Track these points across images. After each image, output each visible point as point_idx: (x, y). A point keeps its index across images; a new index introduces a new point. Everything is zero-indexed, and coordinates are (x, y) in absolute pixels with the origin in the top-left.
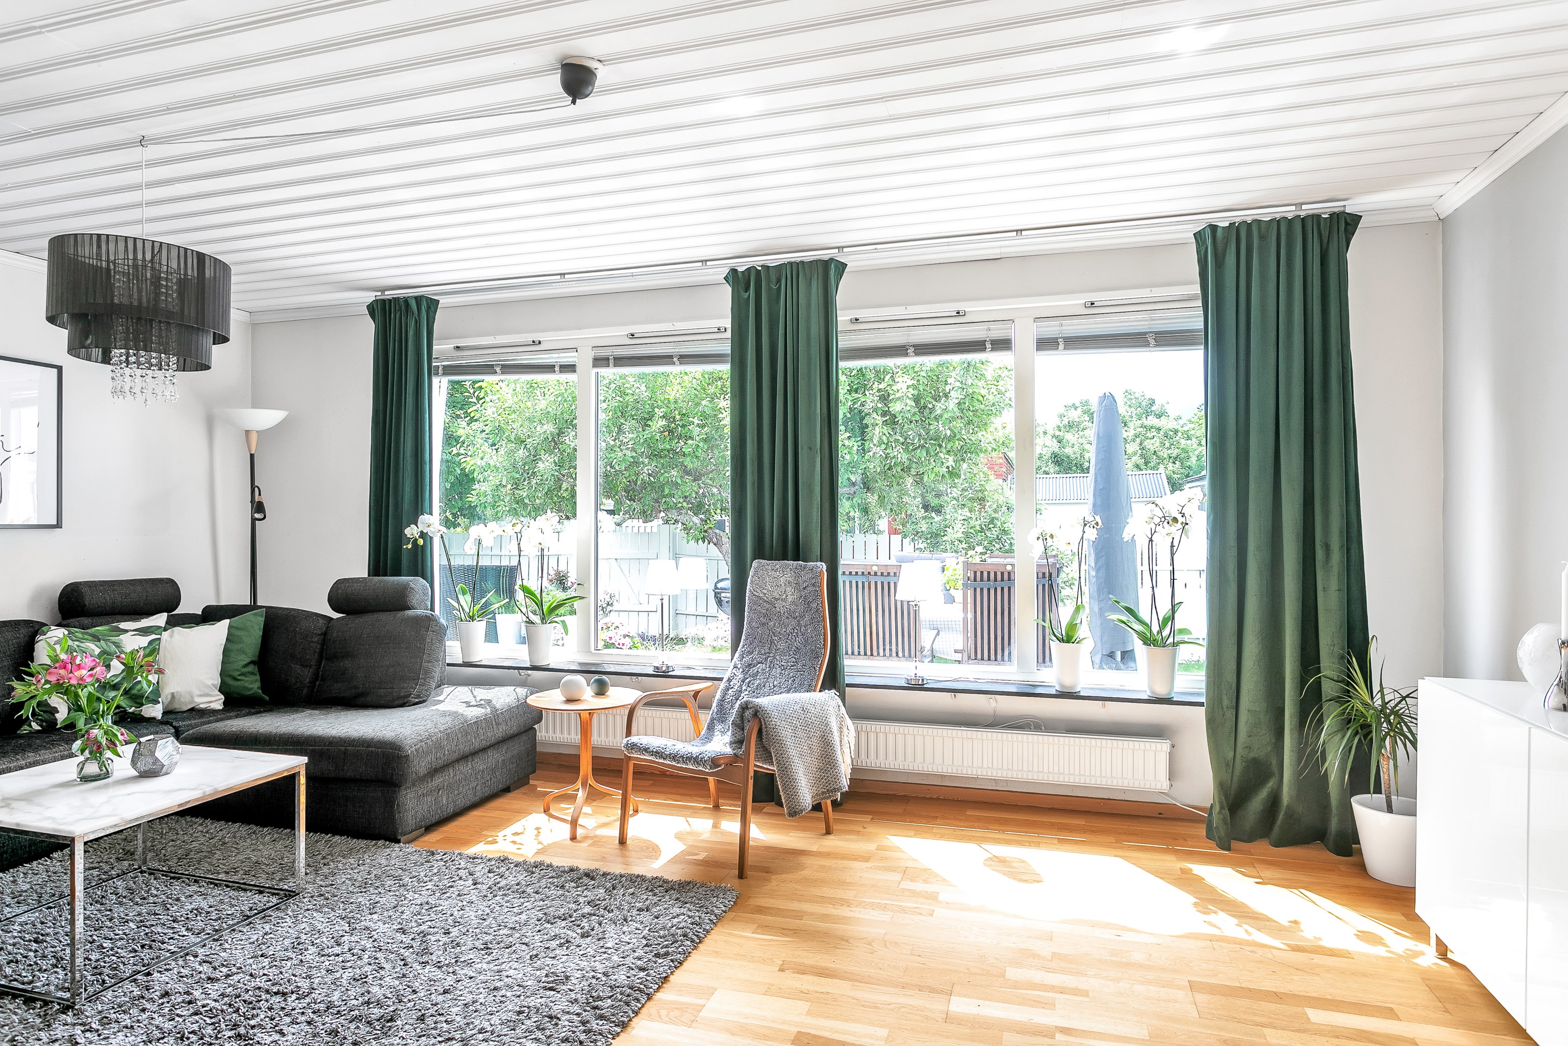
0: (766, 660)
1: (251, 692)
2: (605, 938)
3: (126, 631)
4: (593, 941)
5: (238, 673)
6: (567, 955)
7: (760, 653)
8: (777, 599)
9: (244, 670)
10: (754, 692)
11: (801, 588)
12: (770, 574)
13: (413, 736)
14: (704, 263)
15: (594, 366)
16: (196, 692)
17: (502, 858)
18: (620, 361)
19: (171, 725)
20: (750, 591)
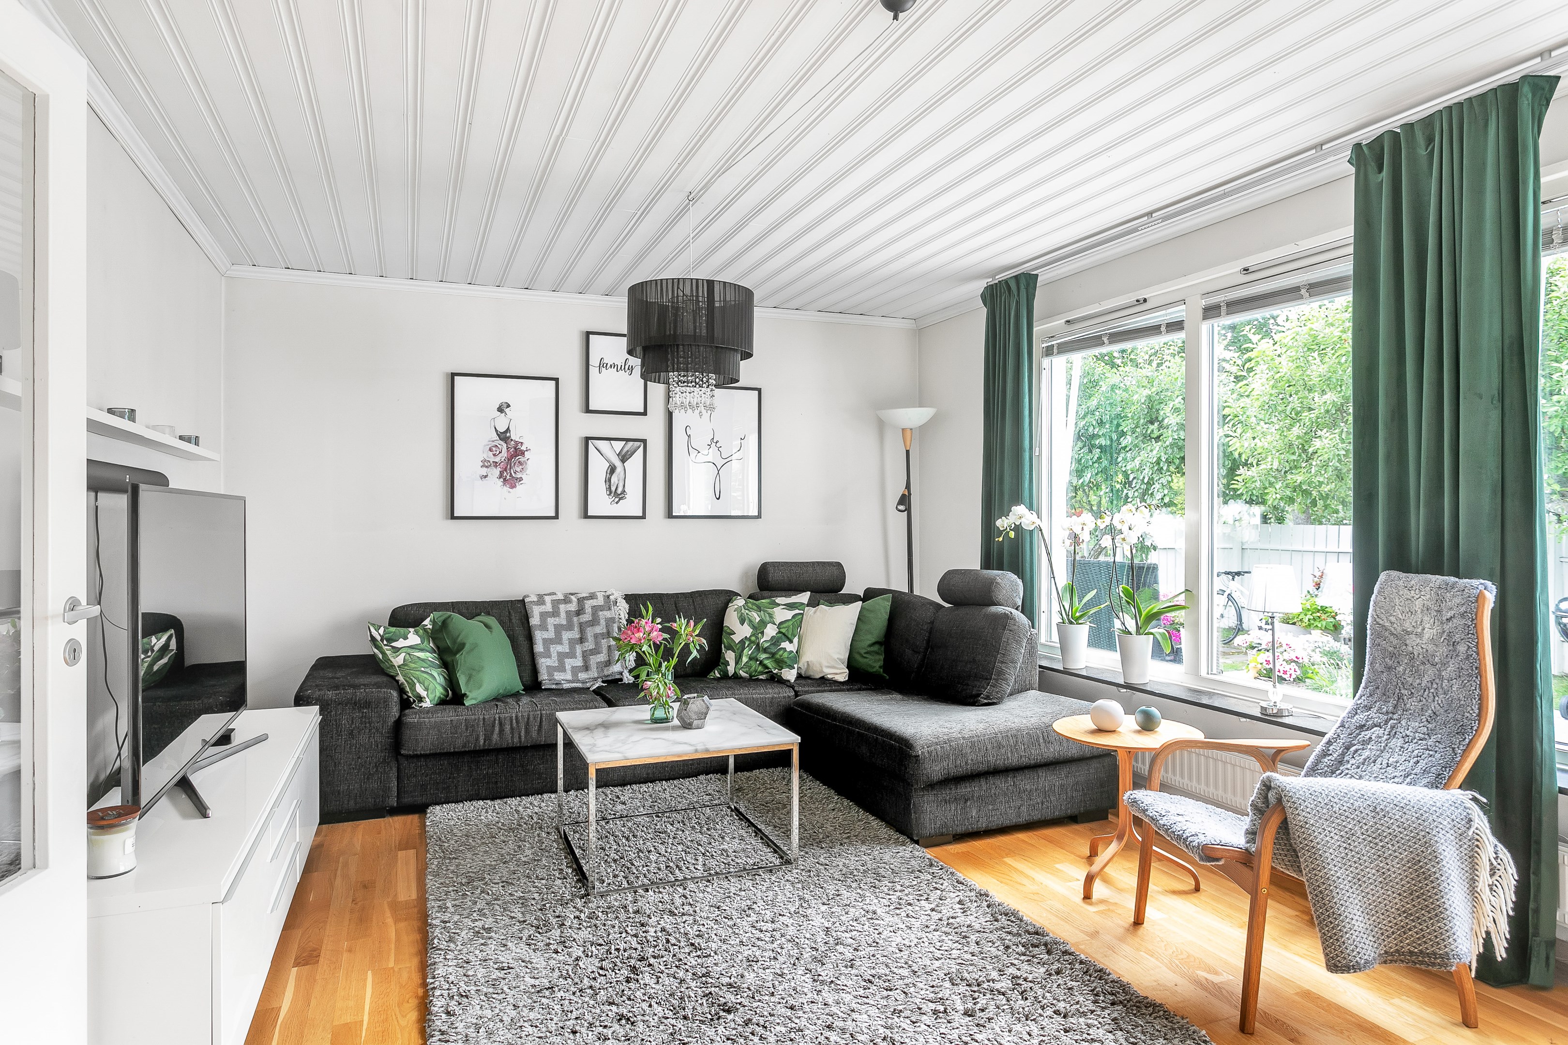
0: (1386, 722)
1: (874, 670)
2: (984, 1026)
3: (779, 605)
4: (970, 1023)
5: (864, 651)
6: (929, 1026)
7: (1379, 711)
8: (1408, 633)
9: (869, 649)
10: (1358, 767)
11: (1444, 619)
12: (1401, 593)
13: (929, 737)
14: (1319, 148)
15: (1205, 318)
16: (825, 663)
17: (982, 892)
18: (1235, 306)
19: (793, 689)
20: (1373, 616)
